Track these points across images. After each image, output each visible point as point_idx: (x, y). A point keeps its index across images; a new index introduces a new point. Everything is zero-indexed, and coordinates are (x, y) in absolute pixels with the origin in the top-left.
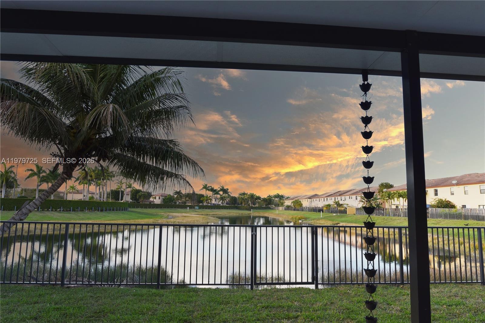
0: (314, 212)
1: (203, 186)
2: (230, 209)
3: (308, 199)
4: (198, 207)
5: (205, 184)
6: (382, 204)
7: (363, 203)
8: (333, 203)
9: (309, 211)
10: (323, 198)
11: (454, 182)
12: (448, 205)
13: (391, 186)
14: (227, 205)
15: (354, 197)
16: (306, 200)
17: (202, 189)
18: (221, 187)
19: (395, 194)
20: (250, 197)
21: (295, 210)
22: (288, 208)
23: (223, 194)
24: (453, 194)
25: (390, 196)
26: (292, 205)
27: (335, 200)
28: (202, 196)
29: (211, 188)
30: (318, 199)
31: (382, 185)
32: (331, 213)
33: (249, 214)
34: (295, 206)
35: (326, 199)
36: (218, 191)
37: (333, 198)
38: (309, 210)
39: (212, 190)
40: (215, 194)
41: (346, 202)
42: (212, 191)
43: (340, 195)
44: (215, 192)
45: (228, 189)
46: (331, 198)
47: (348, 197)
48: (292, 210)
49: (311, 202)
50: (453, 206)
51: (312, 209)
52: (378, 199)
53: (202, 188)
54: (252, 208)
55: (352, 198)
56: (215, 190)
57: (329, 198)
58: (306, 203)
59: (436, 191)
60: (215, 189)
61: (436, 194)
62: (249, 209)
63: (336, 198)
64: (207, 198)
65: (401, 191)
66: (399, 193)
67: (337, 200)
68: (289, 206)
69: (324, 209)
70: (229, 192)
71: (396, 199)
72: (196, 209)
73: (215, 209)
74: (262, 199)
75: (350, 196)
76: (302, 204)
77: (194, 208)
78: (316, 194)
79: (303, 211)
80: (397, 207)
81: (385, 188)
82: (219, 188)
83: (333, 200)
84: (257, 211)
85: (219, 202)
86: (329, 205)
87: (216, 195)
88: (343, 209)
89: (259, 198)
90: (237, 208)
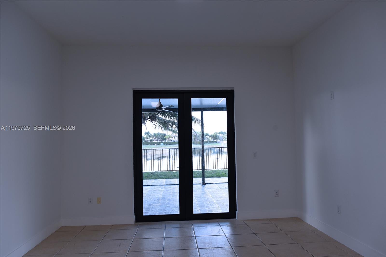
4: (162, 144)
28: (165, 135)
64: (169, 136)
89: (208, 135)
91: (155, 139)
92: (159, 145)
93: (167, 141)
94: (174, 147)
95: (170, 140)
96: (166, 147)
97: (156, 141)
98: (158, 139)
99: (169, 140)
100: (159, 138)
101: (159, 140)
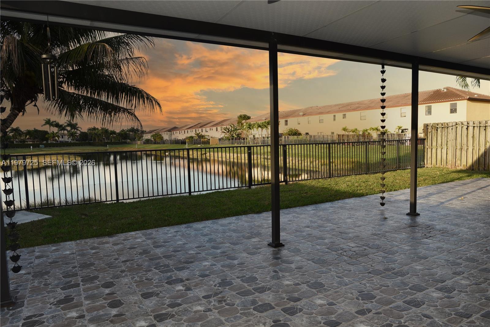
0: (176, 145)
1: (45, 122)
2: (82, 145)
3: (168, 132)
4: (43, 146)
5: (47, 119)
6: (241, 134)
7: (225, 134)
8: (195, 135)
9: (171, 144)
10: (184, 131)
11: (301, 114)
12: (296, 133)
13: (249, 118)
14: (77, 142)
15: (214, 128)
16: (166, 132)
17: (44, 125)
18: (67, 122)
19: (254, 124)
20: (104, 131)
21: (155, 143)
22: (148, 142)
23: (72, 129)
24: (299, 124)
25: (250, 127)
26: (152, 138)
27: (196, 132)
28: (46, 133)
29: (55, 123)
30: (178, 132)
31: (241, 116)
32: (194, 144)
33: (105, 150)
34: (155, 140)
35: (186, 131)
36: (65, 126)
37: (194, 130)
38: (170, 142)
39: (57, 125)
40: (61, 130)
41: (206, 134)
42: (57, 127)
43: (201, 127)
44: (61, 128)
45: (76, 124)
46: (191, 130)
47: (209, 128)
48: (152, 144)
49: (171, 135)
50: (300, 134)
51: (174, 142)
52: (238, 130)
53: (44, 123)
54: (108, 143)
55: (212, 130)
56: (61, 126)
57: (189, 130)
58: (166, 137)
59: (286, 121)
60: (61, 123)
61: (286, 124)
62: (105, 145)
63: (197, 130)
64: (54, 135)
65: (260, 122)
66: (258, 124)
67: (198, 132)
68: (149, 140)
69: (187, 141)
70: (78, 127)
71: (255, 129)
72: (41, 148)
73: (65, 146)
74: (118, 133)
75: (211, 128)
76: (163, 137)
77: (39, 147)
78: (175, 127)
79: (164, 144)
80: (254, 136)
81: (243, 120)
82: (65, 123)
83: (194, 132)
84: (113, 146)
85: (68, 138)
86: (192, 137)
87: (62, 132)
88: (206, 140)
89: (113, 132)
90: (90, 144)
91: (31, 139)
92: (37, 148)
93: (49, 142)
94: (63, 150)
95: (56, 140)
96: (49, 151)
97: (31, 143)
98: (34, 139)
99: (53, 140)
100: (37, 138)
101: (37, 140)
